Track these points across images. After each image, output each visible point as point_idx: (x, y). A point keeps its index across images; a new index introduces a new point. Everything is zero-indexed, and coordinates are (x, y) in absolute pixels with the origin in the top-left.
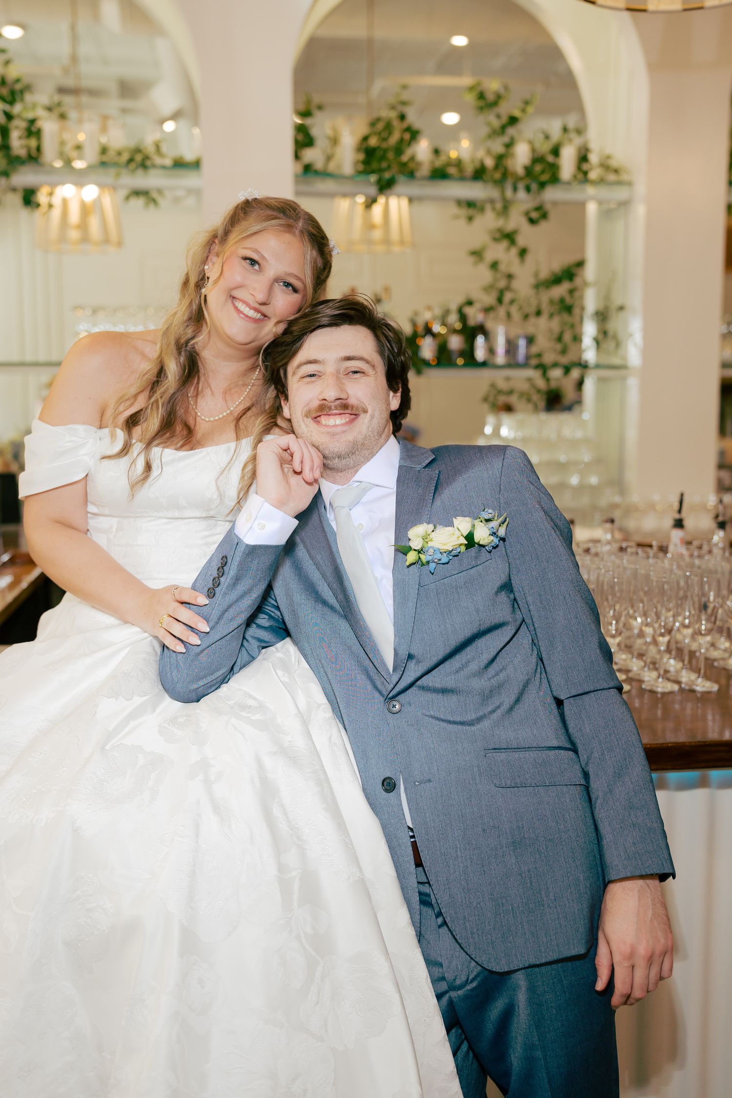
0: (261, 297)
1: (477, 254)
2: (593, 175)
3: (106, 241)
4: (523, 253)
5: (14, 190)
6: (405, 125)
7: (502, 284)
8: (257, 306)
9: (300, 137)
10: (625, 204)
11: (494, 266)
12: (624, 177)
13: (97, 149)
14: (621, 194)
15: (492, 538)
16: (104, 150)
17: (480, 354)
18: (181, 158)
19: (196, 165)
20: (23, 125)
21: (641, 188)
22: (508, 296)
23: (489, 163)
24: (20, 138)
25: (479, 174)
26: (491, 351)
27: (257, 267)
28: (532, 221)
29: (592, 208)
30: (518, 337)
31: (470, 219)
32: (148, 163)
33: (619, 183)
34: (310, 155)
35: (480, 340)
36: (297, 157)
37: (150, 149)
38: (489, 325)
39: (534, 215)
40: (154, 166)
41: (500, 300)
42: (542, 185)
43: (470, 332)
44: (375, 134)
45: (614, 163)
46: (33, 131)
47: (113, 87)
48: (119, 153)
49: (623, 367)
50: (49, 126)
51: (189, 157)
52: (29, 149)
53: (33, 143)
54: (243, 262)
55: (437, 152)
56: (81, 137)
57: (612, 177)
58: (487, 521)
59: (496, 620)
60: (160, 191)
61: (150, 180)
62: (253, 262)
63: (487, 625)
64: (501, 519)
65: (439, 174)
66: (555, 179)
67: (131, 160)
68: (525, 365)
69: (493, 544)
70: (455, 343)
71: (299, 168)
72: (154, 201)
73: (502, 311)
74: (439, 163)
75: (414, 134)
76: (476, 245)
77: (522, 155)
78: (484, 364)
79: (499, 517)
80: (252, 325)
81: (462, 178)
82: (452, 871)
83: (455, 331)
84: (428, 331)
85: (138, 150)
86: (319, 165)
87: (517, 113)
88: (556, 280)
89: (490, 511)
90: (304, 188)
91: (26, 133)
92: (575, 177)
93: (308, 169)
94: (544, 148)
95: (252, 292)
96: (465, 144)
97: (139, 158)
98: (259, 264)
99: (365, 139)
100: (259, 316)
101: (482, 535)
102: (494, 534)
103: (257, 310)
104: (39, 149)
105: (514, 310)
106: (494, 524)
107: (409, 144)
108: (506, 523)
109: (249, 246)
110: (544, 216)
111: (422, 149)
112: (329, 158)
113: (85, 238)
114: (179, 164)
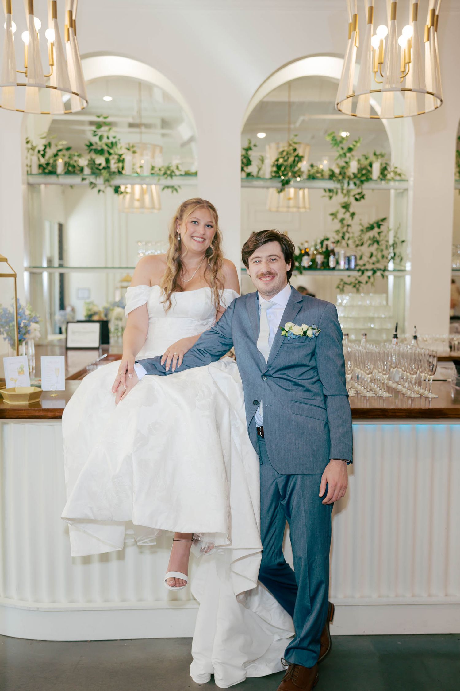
0: (202, 232)
1: (334, 215)
2: (389, 176)
3: (153, 208)
4: (353, 214)
5: (111, 186)
6: (296, 153)
7: (345, 229)
8: (202, 236)
9: (245, 161)
10: (406, 190)
11: (342, 220)
12: (403, 177)
13: (150, 167)
14: (403, 185)
15: (313, 335)
16: (153, 168)
17: (332, 264)
18: (189, 171)
19: (196, 174)
20: (116, 157)
21: (411, 182)
22: (347, 236)
23: (337, 171)
24: (115, 163)
25: (332, 176)
26: (338, 263)
27: (197, 223)
28: (357, 200)
29: (392, 192)
30: (351, 256)
31: (331, 197)
32: (173, 174)
33: (401, 180)
34: (249, 169)
35: (332, 258)
36: (242, 169)
37: (174, 168)
38: (336, 250)
39: (358, 197)
40: (176, 175)
41: (343, 238)
42: (362, 182)
43: (328, 253)
44: (282, 157)
45: (398, 171)
46: (121, 160)
47: (158, 123)
48: (160, 170)
49: (404, 271)
50: (128, 157)
51: (193, 170)
52: (118, 167)
53: (120, 165)
54: (192, 223)
55: (312, 166)
56: (143, 162)
57: (398, 178)
58: (314, 329)
59: (304, 363)
60: (179, 187)
61: (175, 181)
62: (195, 222)
63: (300, 363)
64: (318, 330)
65: (312, 177)
66: (368, 179)
67: (165, 174)
68: (354, 270)
69: (312, 337)
70: (320, 259)
71: (244, 175)
72: (176, 190)
73: (344, 243)
74: (313, 171)
75: (299, 158)
76: (334, 210)
77: (353, 167)
78: (334, 269)
79: (317, 329)
80: (201, 244)
81: (323, 178)
82: (273, 437)
83: (320, 253)
84: (307, 254)
85: (168, 168)
86: (255, 173)
87: (351, 146)
88: (371, 228)
89: (315, 326)
90: (246, 184)
91: (117, 161)
92: (379, 177)
93: (249, 175)
94: (366, 163)
95: (199, 232)
96: (325, 162)
97: (169, 172)
98: (197, 222)
99: (277, 160)
100: (203, 240)
101: (310, 333)
102: (313, 334)
103: (202, 238)
104: (123, 168)
105: (350, 242)
106: (315, 331)
107: (298, 162)
108: (319, 332)
109: (193, 217)
110: (363, 197)
111: (304, 166)
112: (259, 170)
113: (143, 206)
114: (187, 174)
